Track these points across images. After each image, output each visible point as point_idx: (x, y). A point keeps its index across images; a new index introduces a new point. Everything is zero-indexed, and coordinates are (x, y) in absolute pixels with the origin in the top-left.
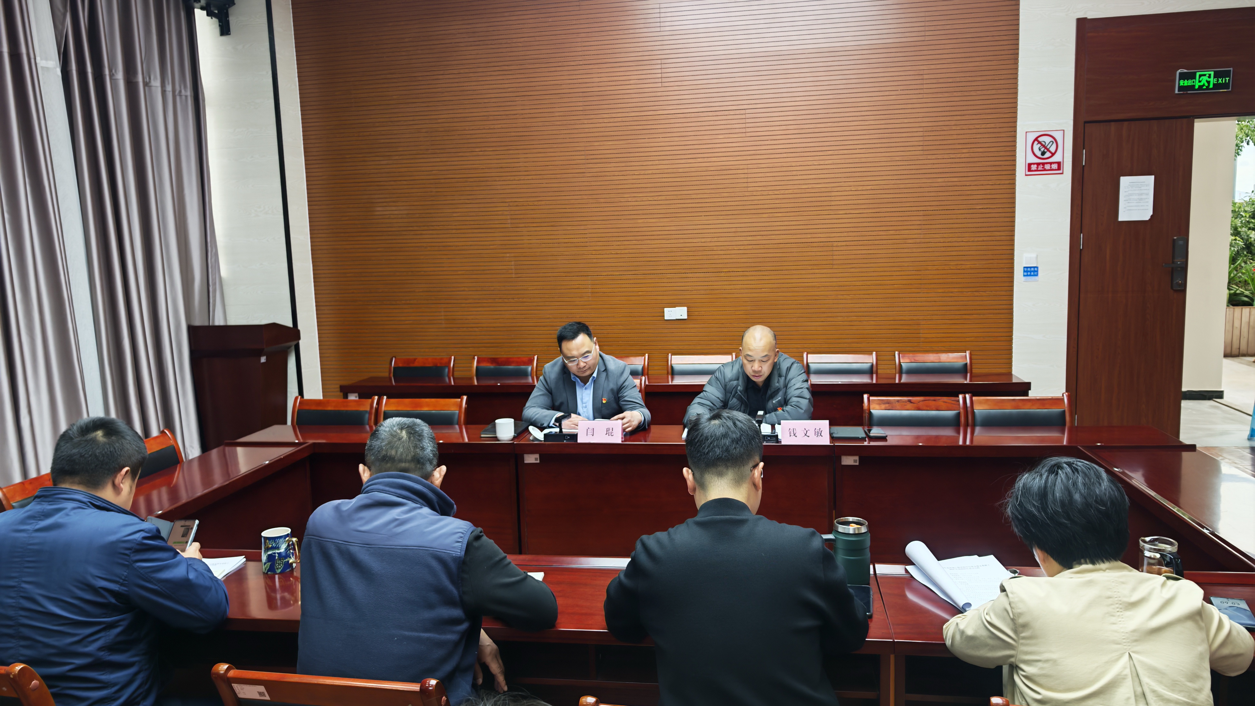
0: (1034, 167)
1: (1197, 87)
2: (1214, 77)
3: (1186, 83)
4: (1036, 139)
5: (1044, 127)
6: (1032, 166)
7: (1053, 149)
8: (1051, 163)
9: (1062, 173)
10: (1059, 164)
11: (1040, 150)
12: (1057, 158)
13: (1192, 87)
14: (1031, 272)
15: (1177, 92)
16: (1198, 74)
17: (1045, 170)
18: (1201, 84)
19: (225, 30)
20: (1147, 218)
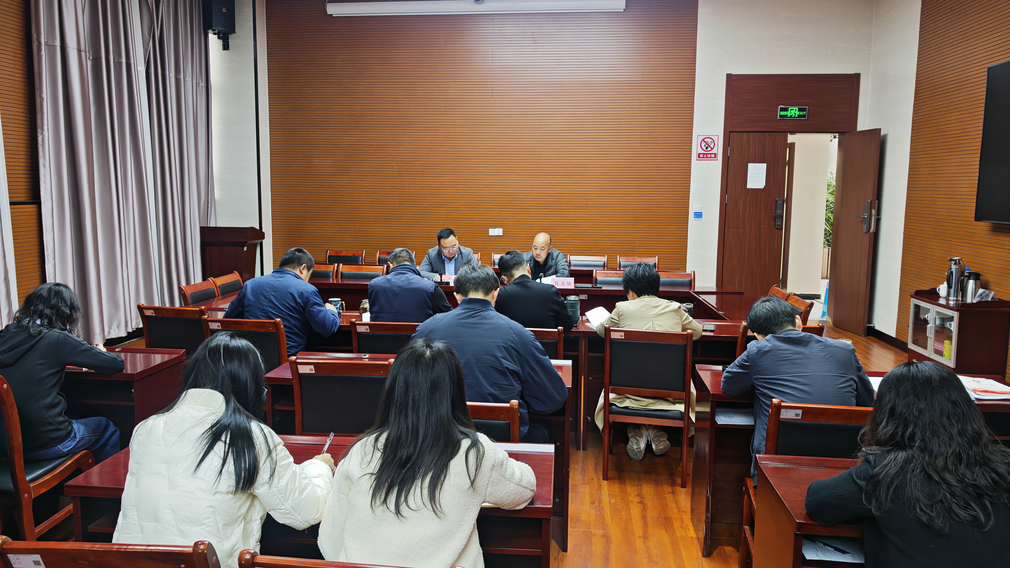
0: (701, 156)
1: (789, 116)
2: (798, 111)
3: (784, 113)
4: (703, 140)
5: (708, 134)
6: (701, 155)
7: (712, 146)
8: (711, 154)
9: (717, 160)
10: (715, 154)
11: (705, 146)
12: (714, 151)
13: (786, 116)
14: (698, 215)
15: (778, 118)
16: (790, 109)
17: (707, 158)
18: (791, 114)
19: (226, 47)
20: (762, 187)
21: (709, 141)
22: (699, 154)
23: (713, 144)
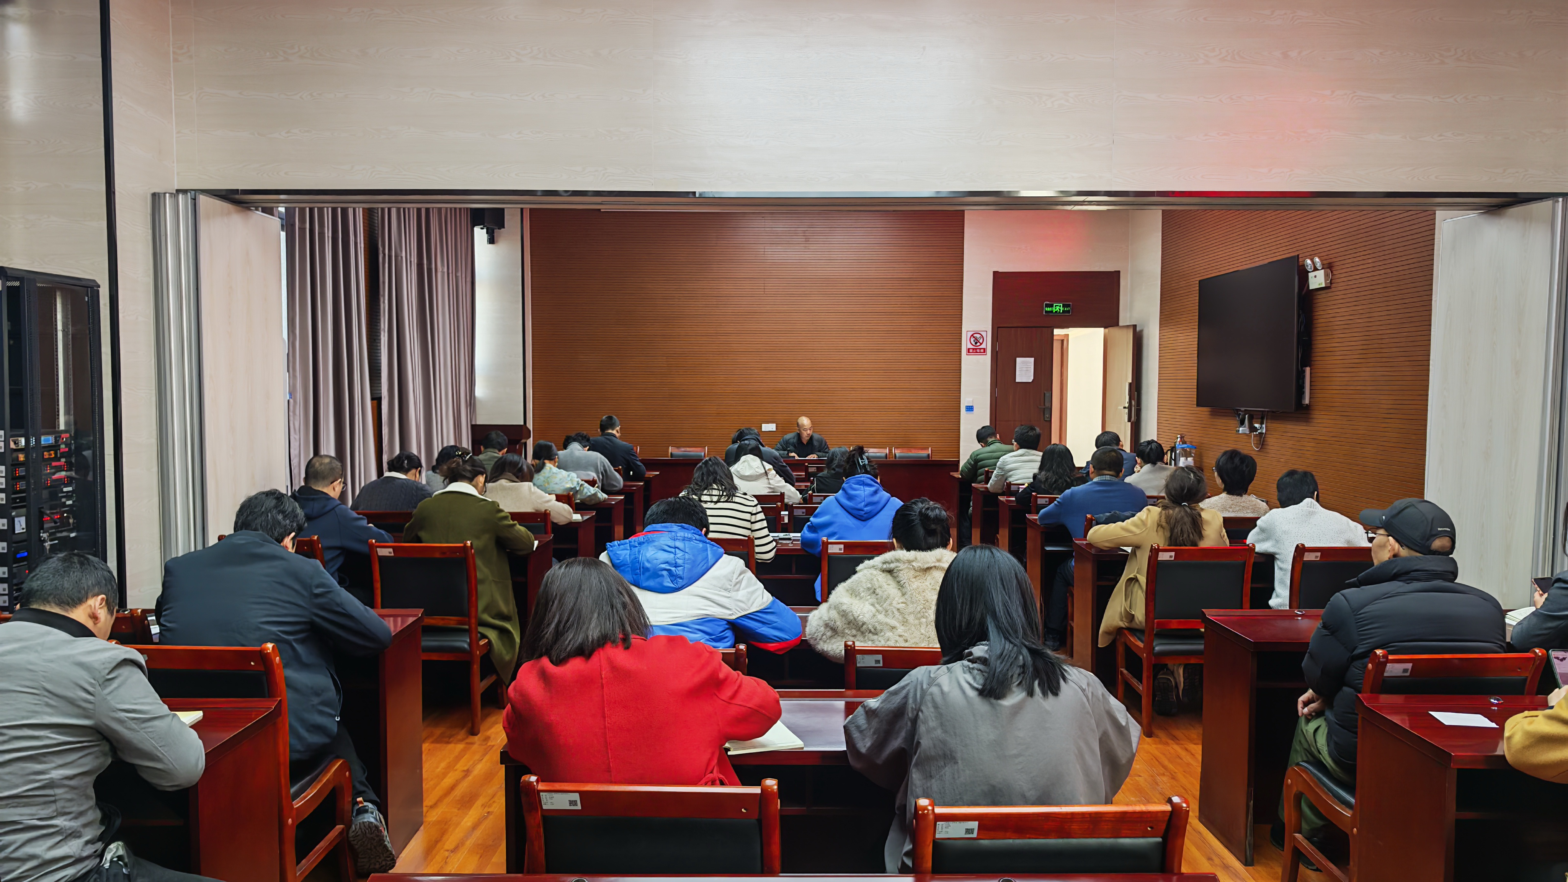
0: (971, 351)
1: (1054, 312)
2: (1063, 307)
3: (1049, 309)
4: (972, 335)
5: (977, 329)
7: (981, 341)
8: (980, 349)
9: (986, 355)
10: (984, 349)
11: (974, 341)
12: (983, 346)
13: (1052, 312)
14: (970, 408)
15: (1045, 313)
16: (1055, 305)
17: (977, 352)
18: (1056, 310)
19: (491, 241)
20: (1031, 381)
21: (978, 336)
22: (969, 349)
23: (982, 339)
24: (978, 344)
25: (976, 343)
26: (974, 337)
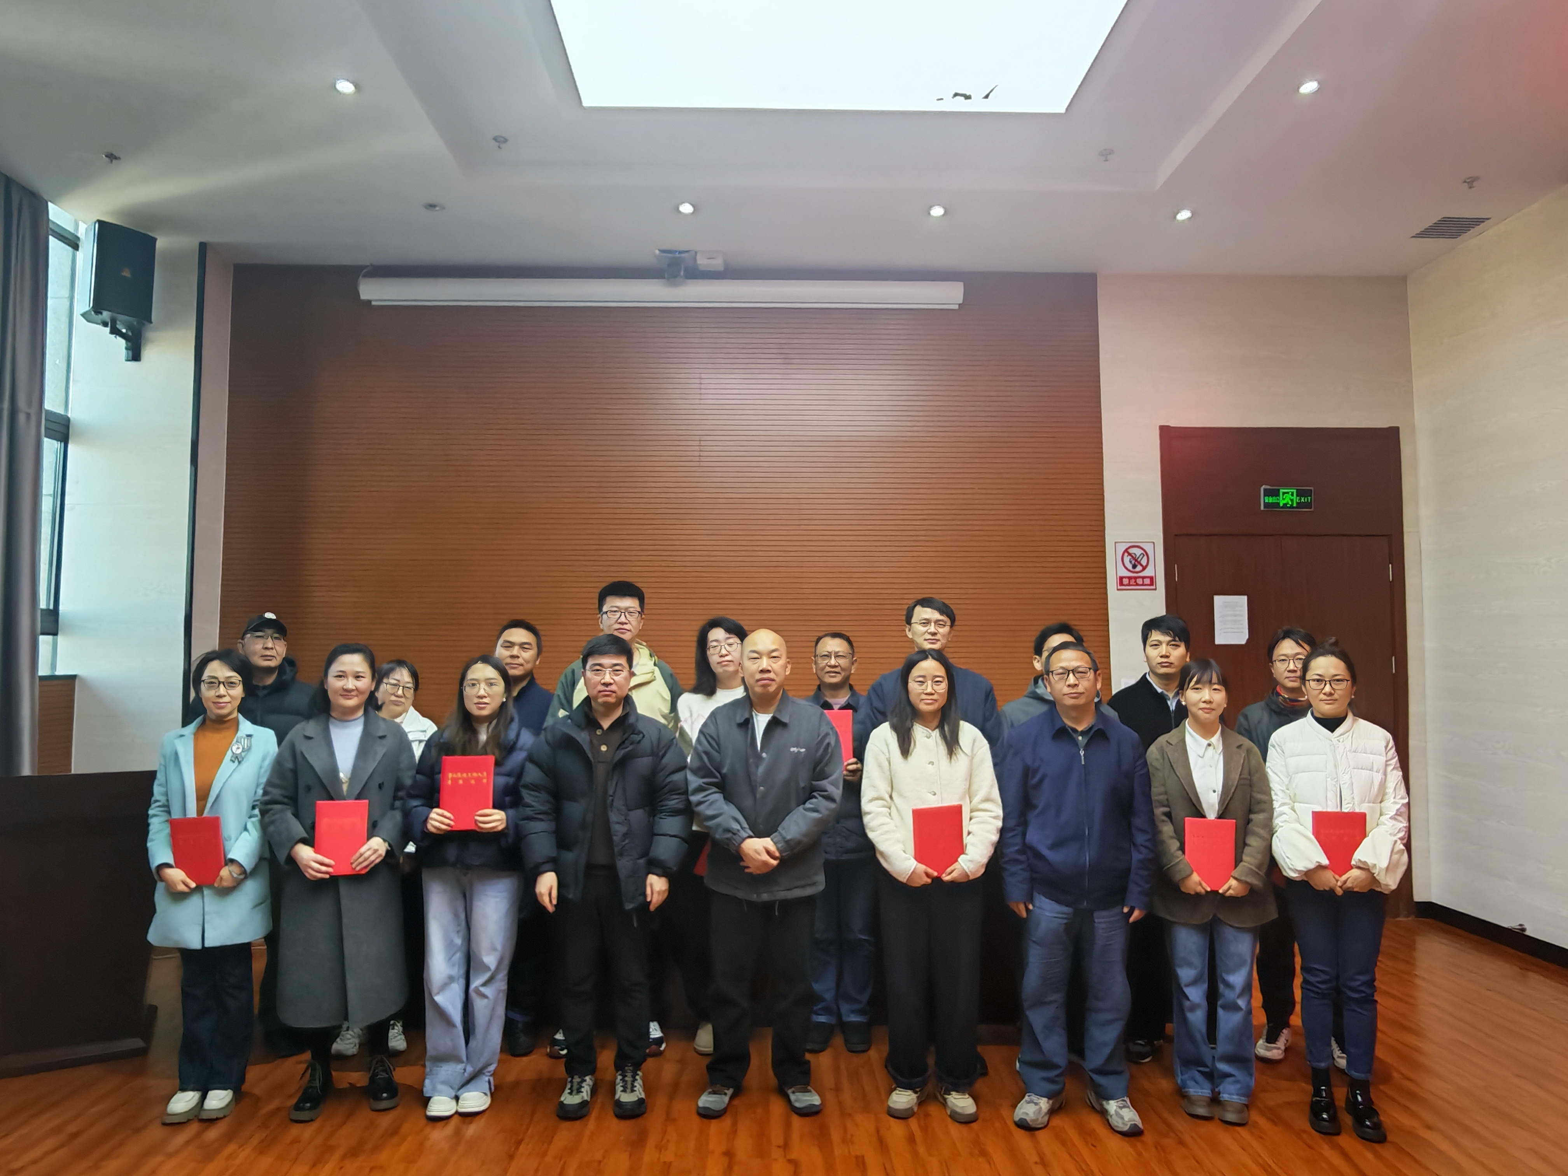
1: (1281, 505)
2: (1297, 496)
3: (1270, 500)
4: (1126, 551)
5: (1134, 538)
6: (1124, 580)
7: (1144, 562)
8: (1143, 578)
9: (1156, 589)
10: (1151, 578)
11: (1131, 562)
13: (1277, 505)
15: (1262, 508)
16: (1282, 491)
17: (1137, 585)
18: (1285, 502)
20: (1243, 642)
21: (1137, 552)
22: (1121, 578)
23: (1145, 557)
24: (1139, 568)
25: (1134, 566)
26: (1129, 554)
